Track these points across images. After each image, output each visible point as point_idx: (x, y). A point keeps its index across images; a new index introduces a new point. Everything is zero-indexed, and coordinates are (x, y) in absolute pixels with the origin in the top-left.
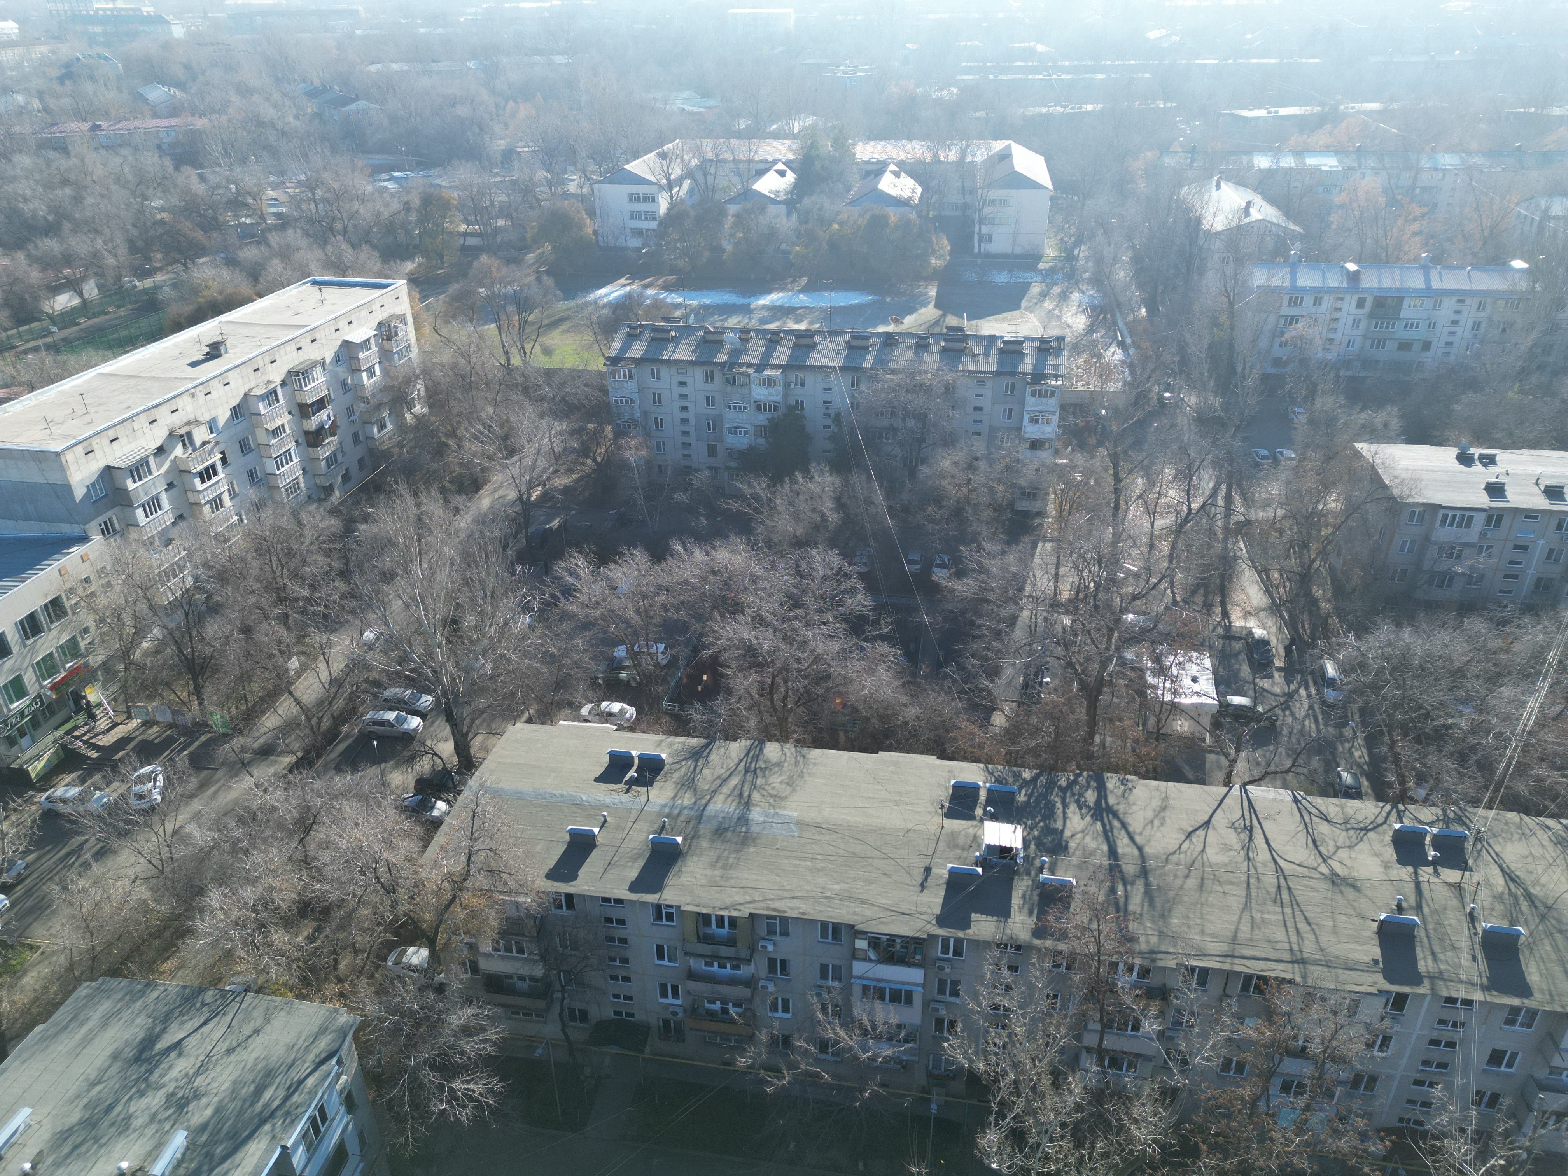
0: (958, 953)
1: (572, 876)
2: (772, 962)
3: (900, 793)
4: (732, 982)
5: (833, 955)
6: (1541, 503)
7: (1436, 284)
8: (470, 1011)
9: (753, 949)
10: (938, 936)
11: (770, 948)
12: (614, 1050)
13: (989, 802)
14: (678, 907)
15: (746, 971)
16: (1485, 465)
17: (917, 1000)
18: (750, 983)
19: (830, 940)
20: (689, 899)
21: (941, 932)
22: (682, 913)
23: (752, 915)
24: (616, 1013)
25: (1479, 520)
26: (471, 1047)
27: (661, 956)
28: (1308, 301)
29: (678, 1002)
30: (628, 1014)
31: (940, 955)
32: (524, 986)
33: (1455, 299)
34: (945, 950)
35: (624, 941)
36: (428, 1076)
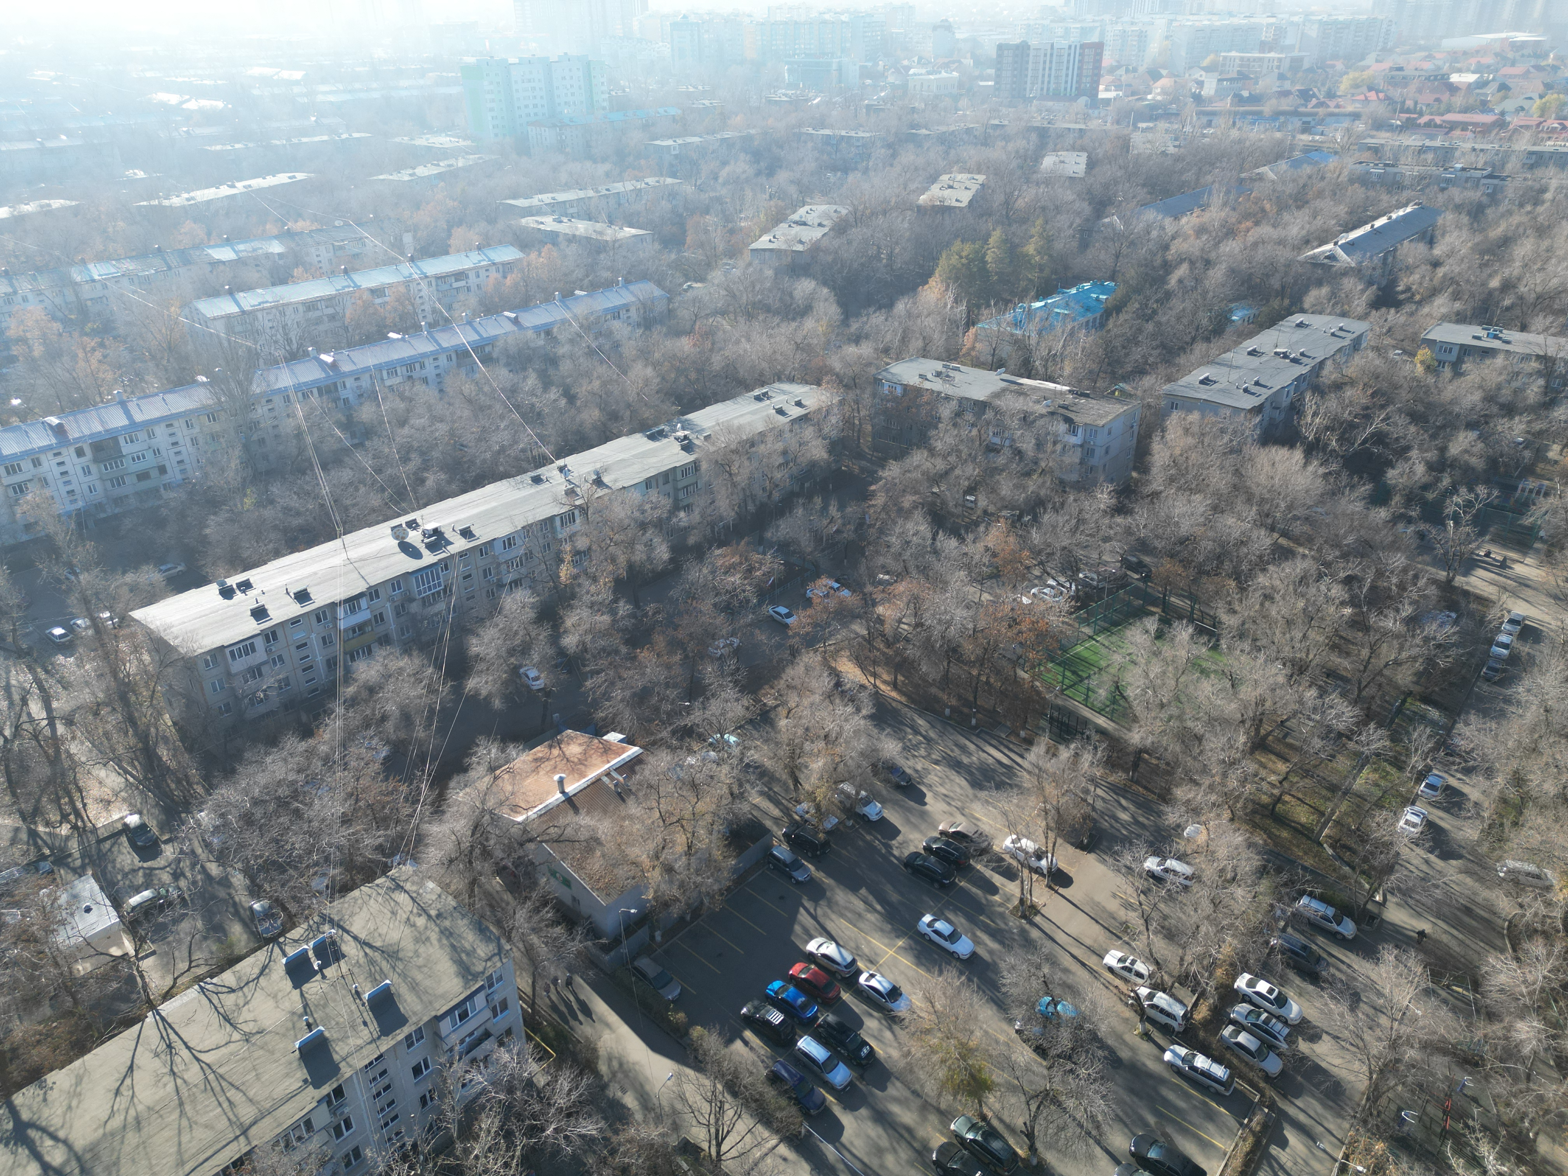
6: (295, 609)
7: (139, 417)
16: (244, 592)
25: (259, 643)
28: (27, 465)
33: (163, 425)
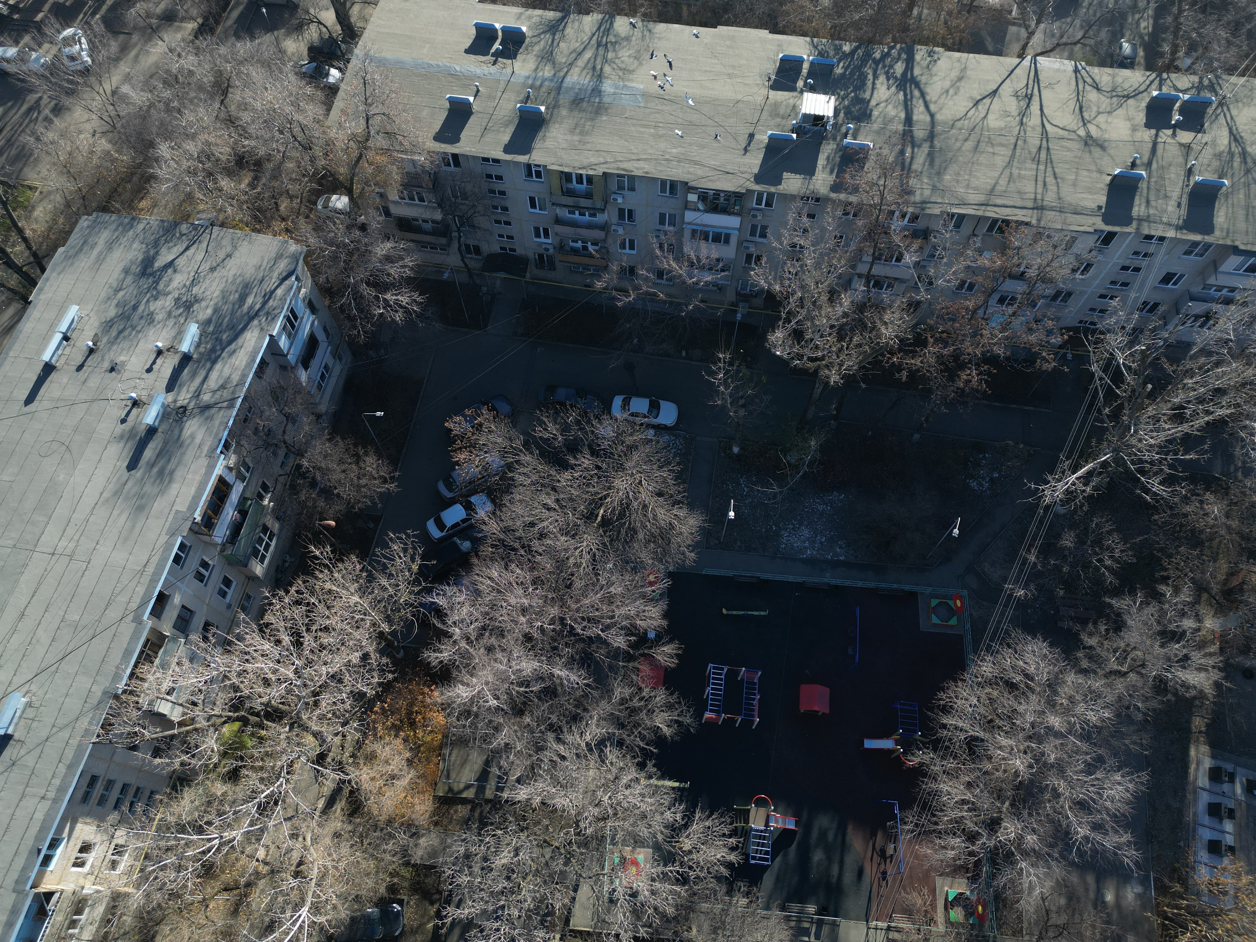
0: (769, 204)
1: (455, 139)
2: (621, 211)
3: (733, 67)
4: (590, 226)
5: (670, 206)
8: (389, 245)
9: (606, 202)
10: (754, 191)
11: (620, 200)
12: (502, 275)
13: (810, 75)
14: (545, 166)
15: (601, 218)
17: (734, 240)
18: (604, 227)
19: (668, 194)
20: (553, 160)
21: (757, 188)
22: (548, 172)
23: (605, 174)
24: (501, 248)
26: (394, 270)
27: (533, 206)
29: (549, 241)
30: (511, 250)
31: (754, 205)
32: (428, 226)
34: (759, 202)
35: (503, 193)
36: (367, 291)
